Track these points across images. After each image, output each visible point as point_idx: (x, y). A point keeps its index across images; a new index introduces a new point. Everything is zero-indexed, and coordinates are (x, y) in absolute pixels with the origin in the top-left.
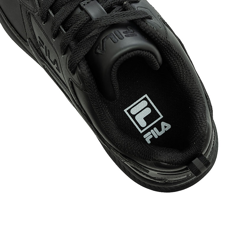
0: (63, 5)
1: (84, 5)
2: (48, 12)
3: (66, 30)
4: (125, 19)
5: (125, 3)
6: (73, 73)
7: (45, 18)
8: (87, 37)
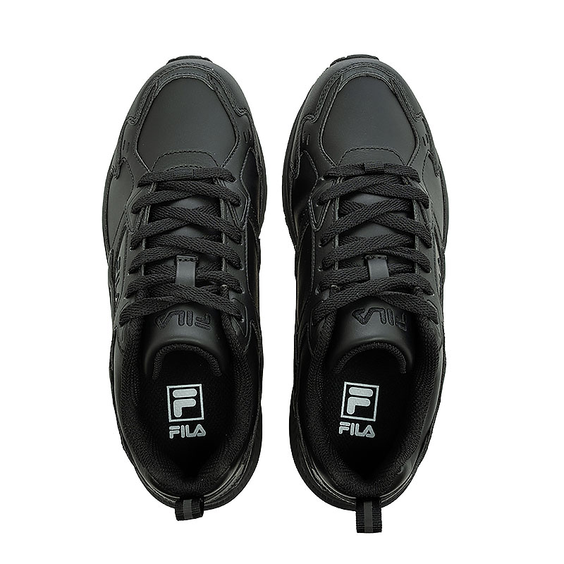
0: (161, 245)
1: (180, 260)
2: (141, 242)
3: (145, 274)
4: (212, 304)
5: (224, 286)
6: (122, 325)
7: (136, 245)
8: (158, 298)
